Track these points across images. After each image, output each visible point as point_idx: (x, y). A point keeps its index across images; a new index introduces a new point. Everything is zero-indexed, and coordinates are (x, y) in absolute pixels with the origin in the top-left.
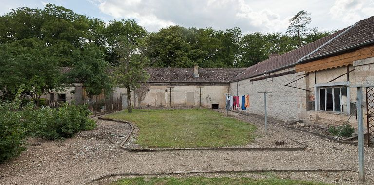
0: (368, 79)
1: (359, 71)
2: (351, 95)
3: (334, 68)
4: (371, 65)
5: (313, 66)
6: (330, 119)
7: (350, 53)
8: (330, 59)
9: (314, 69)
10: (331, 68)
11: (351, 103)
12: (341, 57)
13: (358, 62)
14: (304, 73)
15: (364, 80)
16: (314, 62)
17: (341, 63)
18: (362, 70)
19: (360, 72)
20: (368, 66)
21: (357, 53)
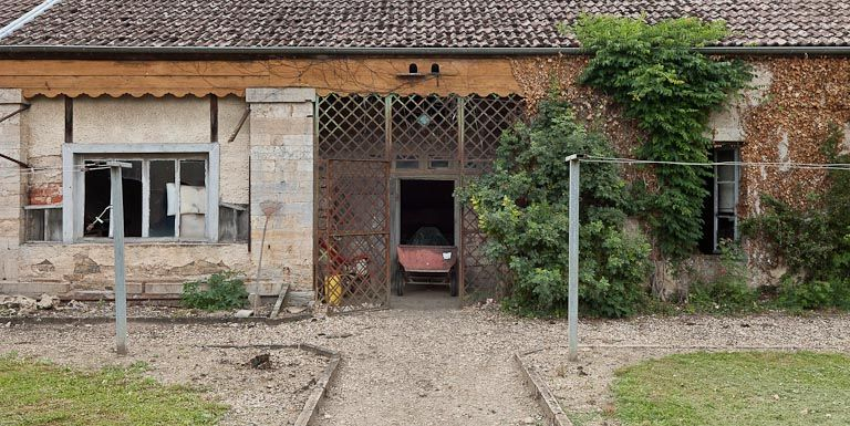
0: (286, 142)
1: (260, 116)
2: (223, 183)
3: (169, 97)
4: (295, 106)
5: (67, 77)
6: (148, 262)
7: (236, 64)
8: (160, 67)
9: (73, 88)
10: (161, 94)
11: (221, 207)
12: (204, 67)
13: (263, 94)
14: (16, 96)
15: (274, 144)
16: (78, 63)
17: (202, 87)
18: (269, 115)
19: (265, 120)
20: (288, 108)
21: (257, 67)
